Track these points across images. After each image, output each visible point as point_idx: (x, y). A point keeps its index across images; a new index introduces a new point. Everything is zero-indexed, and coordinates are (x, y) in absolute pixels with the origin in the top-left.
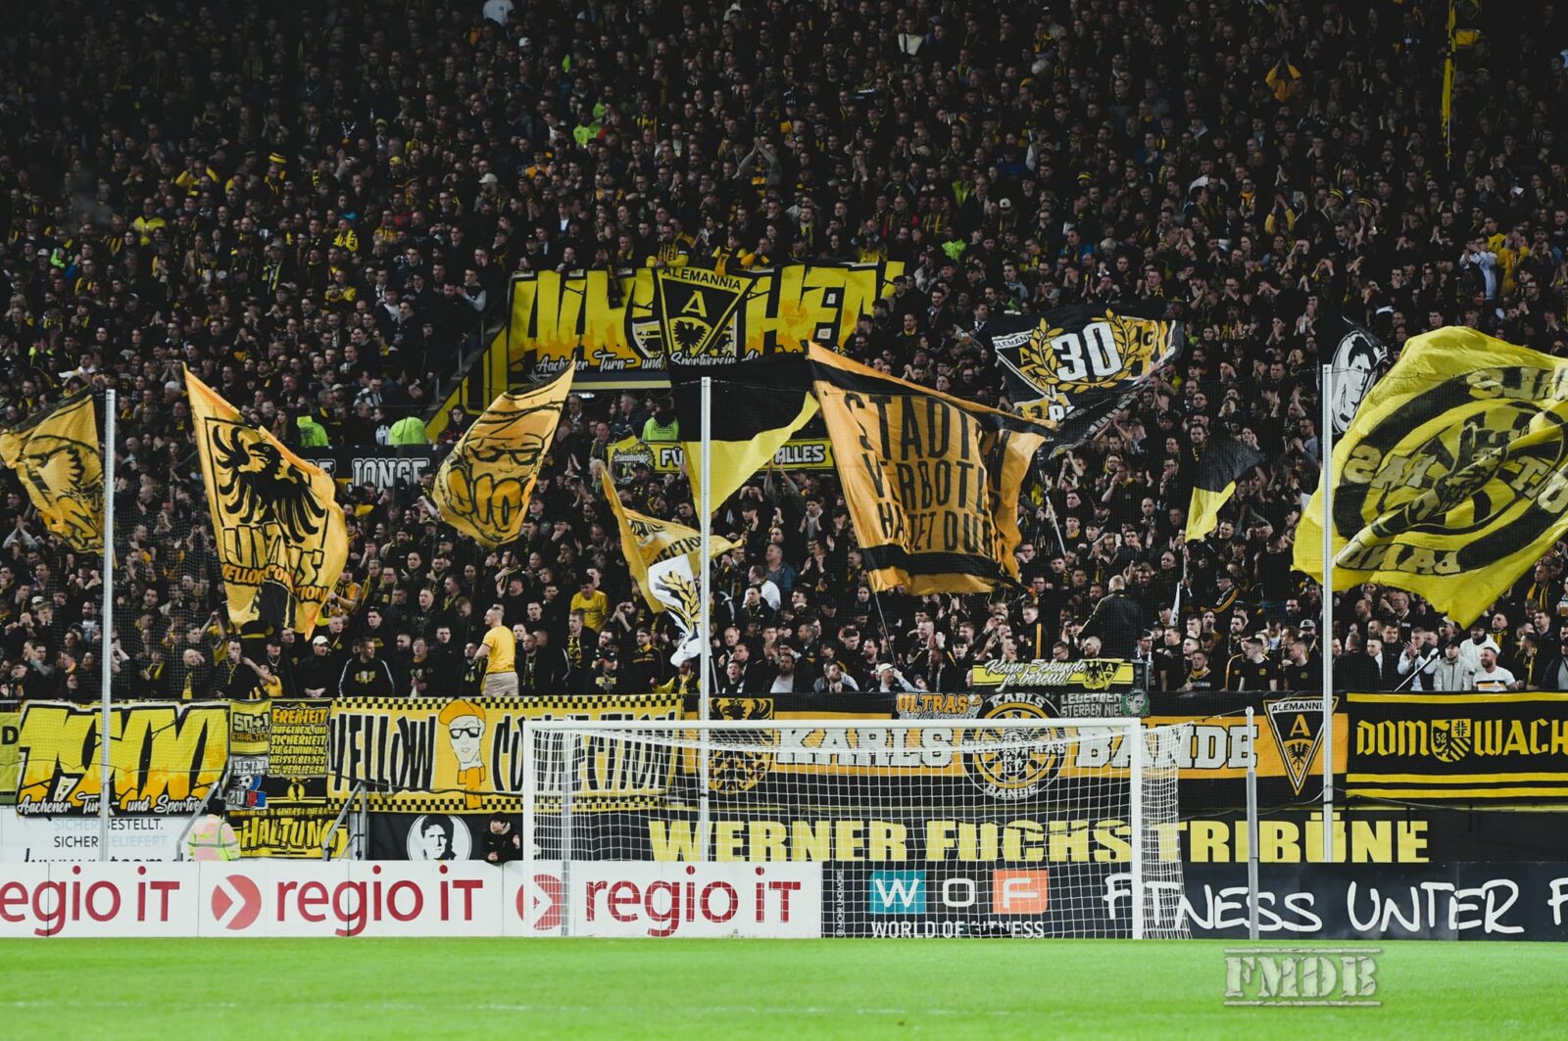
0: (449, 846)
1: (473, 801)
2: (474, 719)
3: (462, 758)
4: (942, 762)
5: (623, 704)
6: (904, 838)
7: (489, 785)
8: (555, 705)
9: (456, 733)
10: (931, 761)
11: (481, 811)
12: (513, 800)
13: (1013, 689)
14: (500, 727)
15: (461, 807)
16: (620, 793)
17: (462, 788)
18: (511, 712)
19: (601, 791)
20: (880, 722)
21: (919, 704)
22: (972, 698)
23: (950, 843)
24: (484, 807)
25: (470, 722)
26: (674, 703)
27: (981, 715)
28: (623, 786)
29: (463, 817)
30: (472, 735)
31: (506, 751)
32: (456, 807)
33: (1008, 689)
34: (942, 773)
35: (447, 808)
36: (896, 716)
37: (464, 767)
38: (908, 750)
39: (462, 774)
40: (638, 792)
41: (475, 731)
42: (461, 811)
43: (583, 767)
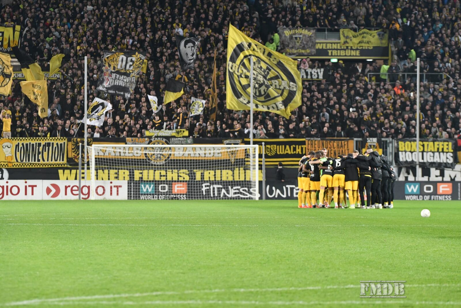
0: (2, 176)
1: (10, 165)
2: (9, 143)
3: (6, 153)
4: (139, 155)
5: (51, 140)
6: (128, 173)
7: (15, 160)
8: (32, 140)
9: (4, 147)
10: (136, 155)
11: (12, 167)
12: (21, 164)
13: (157, 137)
14: (16, 146)
15: (7, 166)
16: (51, 162)
17: (7, 161)
18: (19, 141)
19: (46, 162)
20: (122, 145)
21: (132, 140)
22: (146, 139)
23: (141, 175)
24: (13, 166)
25: (9, 144)
26: (65, 140)
27: (149, 144)
28: (52, 161)
29: (7, 169)
30: (8, 147)
31: (18, 151)
32: (5, 166)
33: (155, 137)
34: (139, 158)
35: (3, 166)
36: (126, 144)
37: (7, 156)
38: (130, 152)
39: (6, 158)
40: (56, 162)
41: (9, 146)
42: (7, 167)
43: (40, 156)
